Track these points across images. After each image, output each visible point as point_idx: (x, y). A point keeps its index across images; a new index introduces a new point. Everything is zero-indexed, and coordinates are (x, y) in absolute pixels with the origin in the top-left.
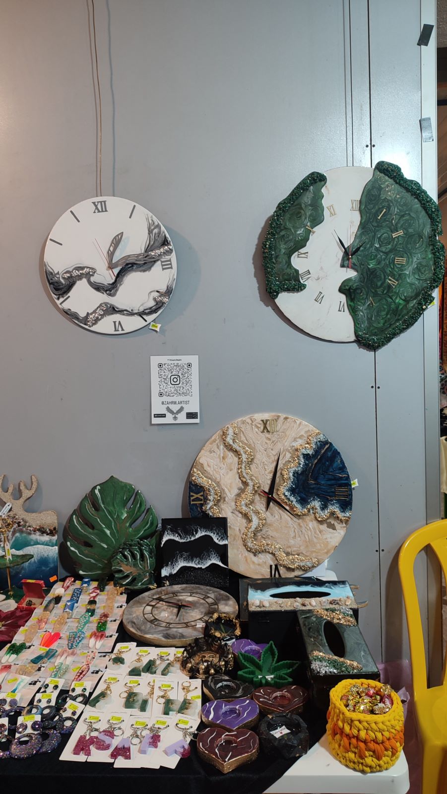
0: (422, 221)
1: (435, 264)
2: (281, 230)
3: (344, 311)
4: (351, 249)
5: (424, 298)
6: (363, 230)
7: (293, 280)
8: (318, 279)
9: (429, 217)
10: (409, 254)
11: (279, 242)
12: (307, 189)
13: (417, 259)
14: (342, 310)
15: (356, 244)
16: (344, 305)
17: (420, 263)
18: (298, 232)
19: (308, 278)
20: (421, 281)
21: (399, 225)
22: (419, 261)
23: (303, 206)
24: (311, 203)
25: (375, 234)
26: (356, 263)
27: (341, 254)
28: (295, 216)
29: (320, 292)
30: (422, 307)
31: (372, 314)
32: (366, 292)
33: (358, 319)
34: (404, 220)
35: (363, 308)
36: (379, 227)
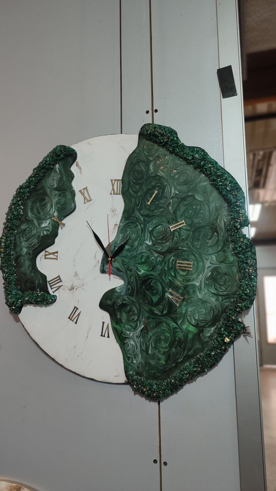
2: (22, 223)
3: (108, 337)
5: (226, 325)
7: (38, 290)
8: (72, 289)
10: (197, 256)
11: (19, 237)
12: (52, 169)
13: (211, 263)
14: (106, 335)
15: (118, 242)
16: (108, 327)
18: (43, 225)
19: (60, 287)
22: (214, 266)
23: (48, 191)
24: (58, 185)
27: (100, 254)
28: (38, 204)
29: (75, 307)
30: (223, 340)
31: (148, 344)
32: (138, 311)
33: (128, 351)
34: (186, 205)
35: (133, 334)
36: (149, 217)
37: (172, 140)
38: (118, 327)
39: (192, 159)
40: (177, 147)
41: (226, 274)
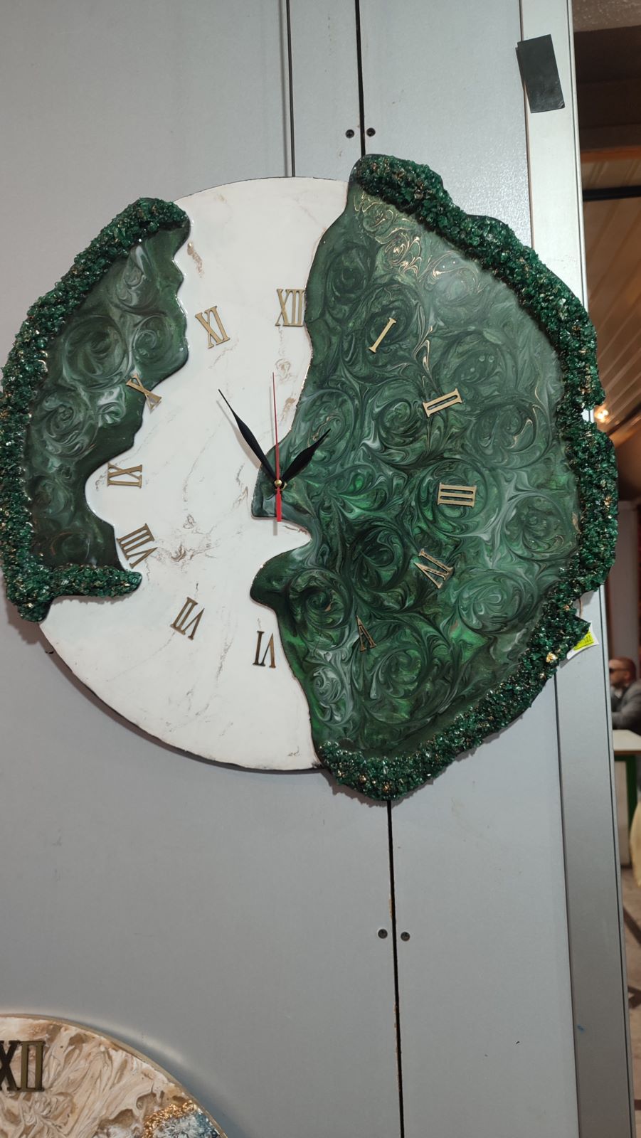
0: (526, 357)
1: (581, 506)
2: (46, 394)
3: (273, 666)
4: (283, 454)
5: (549, 626)
6: (322, 392)
7: (93, 561)
8: (180, 555)
9: (552, 343)
10: (486, 473)
11: (39, 432)
12: (125, 258)
13: (517, 489)
14: (268, 662)
15: (298, 442)
16: (271, 643)
17: (527, 503)
18: (103, 401)
19: (148, 553)
20: (536, 567)
21: (445, 373)
22: (523, 495)
23: (115, 314)
24: (140, 301)
25: (363, 404)
26: (301, 502)
27: (251, 473)
28: (88, 348)
29: (189, 600)
30: (544, 658)
31: (369, 676)
32: (344, 602)
33: (322, 694)
34: (462, 354)
35: (335, 655)
36: (374, 381)
37: (434, 197)
38: (297, 641)
39: (481, 244)
40: (445, 214)
41: (550, 513)
